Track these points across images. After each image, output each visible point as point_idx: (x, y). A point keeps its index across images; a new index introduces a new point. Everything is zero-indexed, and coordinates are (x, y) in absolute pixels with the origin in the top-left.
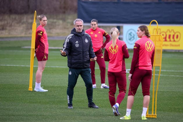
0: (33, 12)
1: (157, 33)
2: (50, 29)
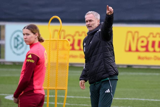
1: (60, 37)
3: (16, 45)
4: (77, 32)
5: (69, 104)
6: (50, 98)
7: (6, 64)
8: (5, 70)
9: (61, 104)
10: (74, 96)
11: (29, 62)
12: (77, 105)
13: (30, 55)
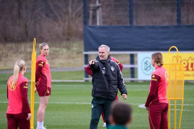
0: (32, 40)
1: (178, 62)
2: (53, 59)
3: (146, 68)
4: (190, 57)
5: (185, 110)
6: (171, 106)
7: (139, 82)
8: (138, 86)
9: (180, 110)
10: (189, 104)
11: (153, 81)
12: (191, 111)
13: (154, 76)
